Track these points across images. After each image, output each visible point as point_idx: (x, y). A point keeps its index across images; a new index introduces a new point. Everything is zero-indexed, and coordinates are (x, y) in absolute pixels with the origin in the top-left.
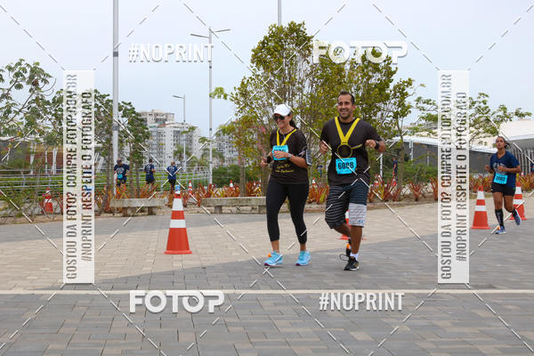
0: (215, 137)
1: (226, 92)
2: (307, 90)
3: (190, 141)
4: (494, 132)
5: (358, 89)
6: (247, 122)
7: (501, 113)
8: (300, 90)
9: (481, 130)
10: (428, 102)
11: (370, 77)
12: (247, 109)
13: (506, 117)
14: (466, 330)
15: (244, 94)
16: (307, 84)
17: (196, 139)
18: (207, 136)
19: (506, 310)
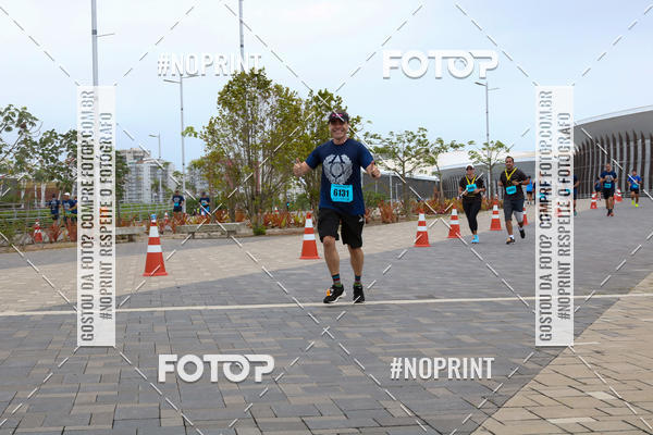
0: (187, 171)
1: (196, 130)
2: (268, 127)
3: (165, 174)
4: (433, 162)
5: (313, 126)
6: (216, 158)
7: (438, 145)
8: (261, 127)
9: (421, 160)
10: (374, 136)
11: (323, 115)
12: (215, 145)
13: (443, 149)
14: (410, 335)
15: (212, 131)
16: (267, 122)
17: (170, 175)
18: (181, 171)
19: (443, 317)
